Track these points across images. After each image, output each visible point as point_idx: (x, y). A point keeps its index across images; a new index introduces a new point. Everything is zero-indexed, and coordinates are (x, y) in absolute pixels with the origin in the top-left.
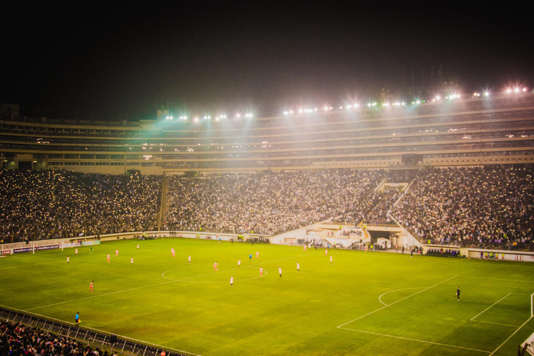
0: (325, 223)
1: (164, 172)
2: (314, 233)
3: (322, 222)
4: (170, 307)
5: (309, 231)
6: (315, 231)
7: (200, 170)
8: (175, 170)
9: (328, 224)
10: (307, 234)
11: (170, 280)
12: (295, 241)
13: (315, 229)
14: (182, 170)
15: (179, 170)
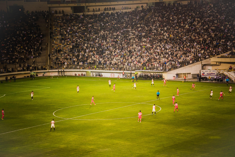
0: (222, 57)
1: (50, 7)
2: (210, 68)
3: (219, 56)
4: (62, 146)
5: (205, 65)
6: (212, 65)
7: (87, 4)
8: (61, 5)
9: (226, 57)
10: (203, 69)
11: (61, 119)
12: (190, 77)
13: (212, 63)
14: (69, 5)
15: (65, 5)
